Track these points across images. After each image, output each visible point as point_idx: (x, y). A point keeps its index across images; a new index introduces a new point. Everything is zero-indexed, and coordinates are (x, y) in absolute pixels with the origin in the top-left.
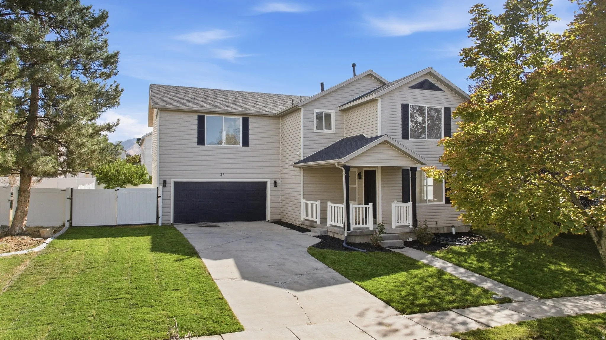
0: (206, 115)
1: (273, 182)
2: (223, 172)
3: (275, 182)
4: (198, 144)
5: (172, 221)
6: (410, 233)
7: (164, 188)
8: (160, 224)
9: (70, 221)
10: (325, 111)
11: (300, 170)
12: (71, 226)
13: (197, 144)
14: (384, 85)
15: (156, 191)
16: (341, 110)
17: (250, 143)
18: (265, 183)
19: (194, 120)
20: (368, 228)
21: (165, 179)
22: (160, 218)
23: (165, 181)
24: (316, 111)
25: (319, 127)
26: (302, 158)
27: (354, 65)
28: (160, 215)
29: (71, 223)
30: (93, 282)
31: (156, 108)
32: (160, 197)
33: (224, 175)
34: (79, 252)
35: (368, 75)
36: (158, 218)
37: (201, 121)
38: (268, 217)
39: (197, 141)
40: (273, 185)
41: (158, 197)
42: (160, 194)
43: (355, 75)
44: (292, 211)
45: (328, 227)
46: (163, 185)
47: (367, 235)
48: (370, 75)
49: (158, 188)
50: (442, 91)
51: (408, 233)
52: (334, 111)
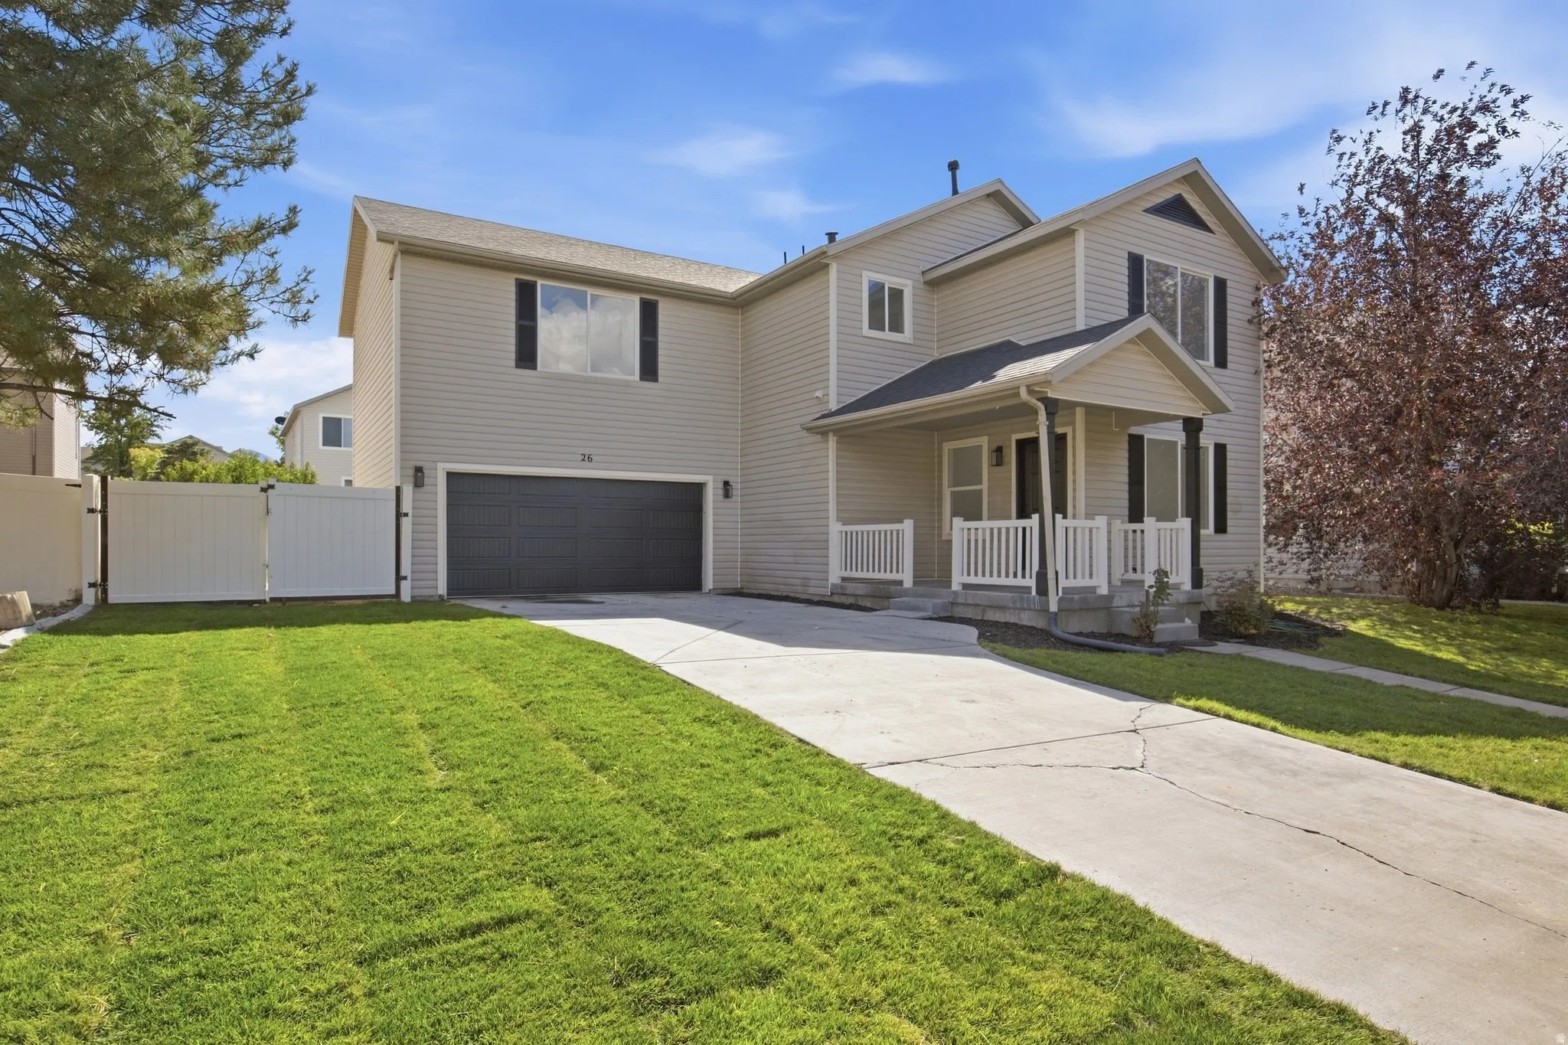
0: (540, 282)
1: (721, 485)
2: (587, 452)
3: (726, 483)
4: (518, 366)
5: (442, 589)
6: (1188, 604)
7: (418, 490)
8: (406, 596)
9: (103, 585)
10: (890, 281)
11: (827, 441)
12: (103, 601)
13: (513, 363)
14: (1025, 227)
15: (394, 497)
16: (926, 283)
17: (660, 372)
18: (699, 487)
19: (505, 290)
20: (1093, 589)
21: (419, 464)
22: (405, 578)
23: (419, 470)
24: (868, 277)
25: (876, 323)
26: (833, 406)
27: (953, 166)
28: (405, 570)
29: (105, 592)
30: (267, 815)
31: (392, 243)
32: (406, 515)
33: (590, 459)
34: (150, 676)
35: (988, 195)
36: (399, 578)
37: (526, 296)
38: (709, 582)
39: (513, 356)
40: (721, 492)
41: (399, 515)
42: (407, 507)
43: (955, 192)
44: (791, 559)
45: (955, 593)
46: (412, 479)
47: (1095, 609)
48: (998, 198)
49: (398, 489)
50: (1210, 231)
51: (1183, 604)
52: (909, 282)
